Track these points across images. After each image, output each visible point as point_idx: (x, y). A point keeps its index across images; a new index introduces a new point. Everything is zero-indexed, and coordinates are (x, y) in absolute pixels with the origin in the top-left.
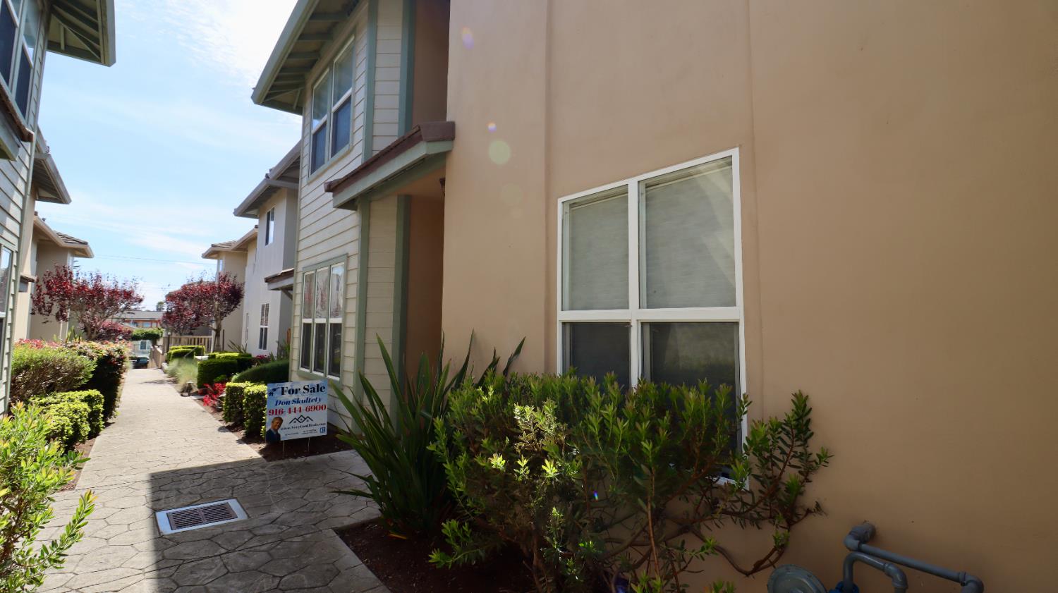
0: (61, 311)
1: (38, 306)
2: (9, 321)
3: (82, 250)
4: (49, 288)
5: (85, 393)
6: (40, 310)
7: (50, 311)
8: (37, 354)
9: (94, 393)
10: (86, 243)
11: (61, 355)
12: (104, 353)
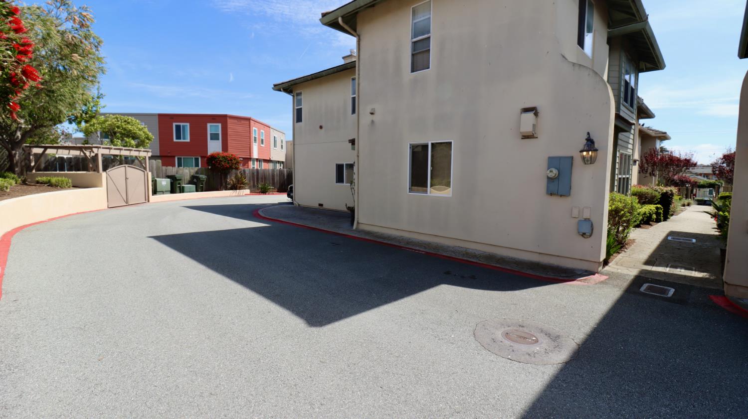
0: (653, 171)
1: (642, 170)
2: (630, 178)
3: (663, 137)
4: (647, 160)
5: (656, 206)
6: (642, 171)
7: (647, 172)
8: (639, 190)
9: (659, 206)
10: (665, 133)
11: (647, 191)
12: (665, 191)
